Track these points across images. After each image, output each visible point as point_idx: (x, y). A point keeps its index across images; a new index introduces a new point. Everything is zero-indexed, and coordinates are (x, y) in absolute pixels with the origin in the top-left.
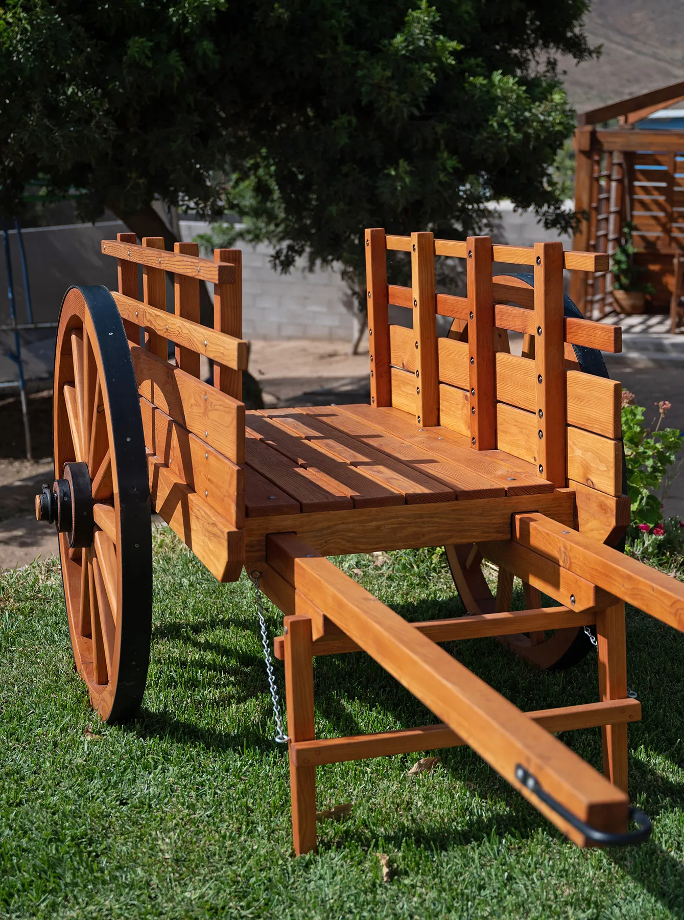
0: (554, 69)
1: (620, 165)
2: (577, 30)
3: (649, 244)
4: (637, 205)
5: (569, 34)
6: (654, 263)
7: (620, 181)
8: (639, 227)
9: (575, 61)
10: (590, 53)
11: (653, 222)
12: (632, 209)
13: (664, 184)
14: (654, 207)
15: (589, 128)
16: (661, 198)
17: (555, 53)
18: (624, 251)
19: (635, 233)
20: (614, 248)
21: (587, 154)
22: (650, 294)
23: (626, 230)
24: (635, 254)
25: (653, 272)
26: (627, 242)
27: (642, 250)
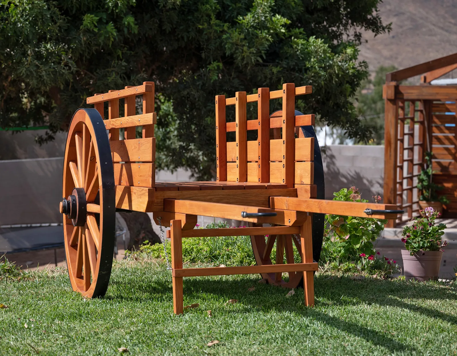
0: (359, 39)
1: (421, 111)
2: (374, 14)
3: (444, 168)
4: (434, 140)
5: (369, 17)
6: (448, 182)
7: (422, 123)
8: (436, 156)
9: (374, 34)
10: (384, 29)
11: (445, 152)
12: (431, 144)
13: (454, 125)
14: (446, 142)
15: (394, 83)
16: (451, 135)
17: (359, 29)
18: (426, 173)
19: (433, 160)
20: (419, 171)
21: (393, 101)
22: (445, 203)
23: (427, 158)
24: (434, 175)
25: (448, 188)
26: (428, 167)
27: (439, 173)
